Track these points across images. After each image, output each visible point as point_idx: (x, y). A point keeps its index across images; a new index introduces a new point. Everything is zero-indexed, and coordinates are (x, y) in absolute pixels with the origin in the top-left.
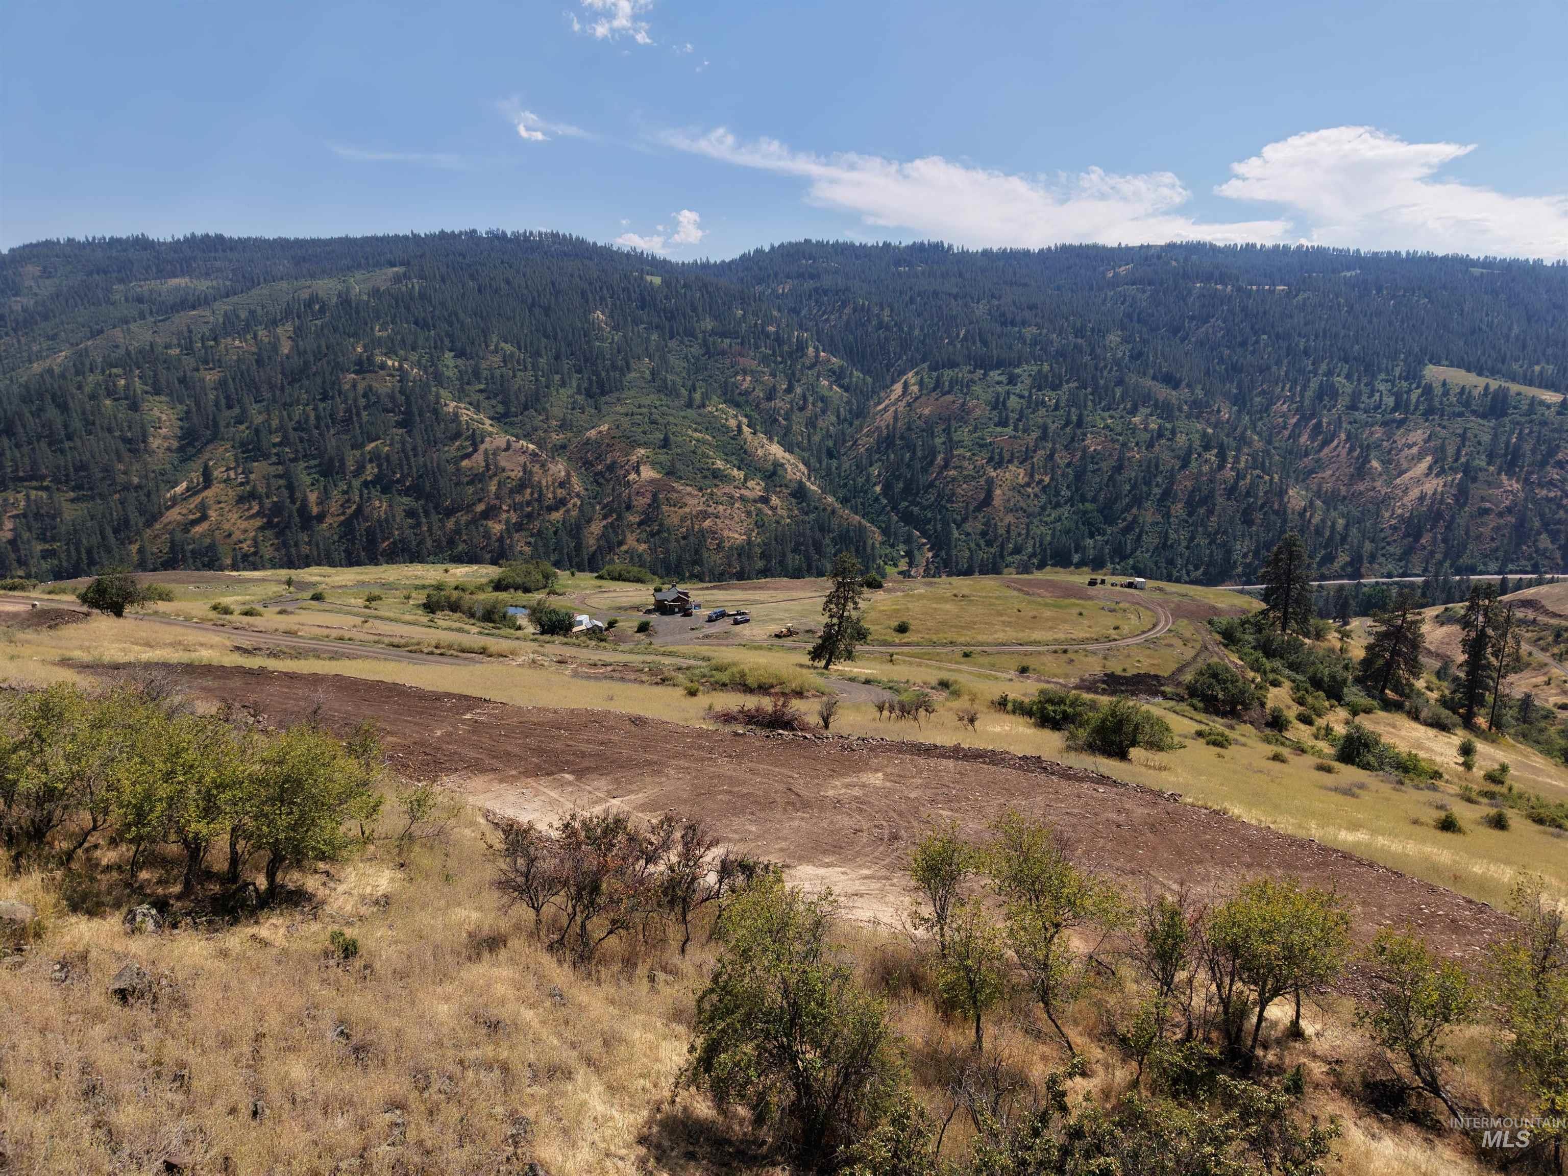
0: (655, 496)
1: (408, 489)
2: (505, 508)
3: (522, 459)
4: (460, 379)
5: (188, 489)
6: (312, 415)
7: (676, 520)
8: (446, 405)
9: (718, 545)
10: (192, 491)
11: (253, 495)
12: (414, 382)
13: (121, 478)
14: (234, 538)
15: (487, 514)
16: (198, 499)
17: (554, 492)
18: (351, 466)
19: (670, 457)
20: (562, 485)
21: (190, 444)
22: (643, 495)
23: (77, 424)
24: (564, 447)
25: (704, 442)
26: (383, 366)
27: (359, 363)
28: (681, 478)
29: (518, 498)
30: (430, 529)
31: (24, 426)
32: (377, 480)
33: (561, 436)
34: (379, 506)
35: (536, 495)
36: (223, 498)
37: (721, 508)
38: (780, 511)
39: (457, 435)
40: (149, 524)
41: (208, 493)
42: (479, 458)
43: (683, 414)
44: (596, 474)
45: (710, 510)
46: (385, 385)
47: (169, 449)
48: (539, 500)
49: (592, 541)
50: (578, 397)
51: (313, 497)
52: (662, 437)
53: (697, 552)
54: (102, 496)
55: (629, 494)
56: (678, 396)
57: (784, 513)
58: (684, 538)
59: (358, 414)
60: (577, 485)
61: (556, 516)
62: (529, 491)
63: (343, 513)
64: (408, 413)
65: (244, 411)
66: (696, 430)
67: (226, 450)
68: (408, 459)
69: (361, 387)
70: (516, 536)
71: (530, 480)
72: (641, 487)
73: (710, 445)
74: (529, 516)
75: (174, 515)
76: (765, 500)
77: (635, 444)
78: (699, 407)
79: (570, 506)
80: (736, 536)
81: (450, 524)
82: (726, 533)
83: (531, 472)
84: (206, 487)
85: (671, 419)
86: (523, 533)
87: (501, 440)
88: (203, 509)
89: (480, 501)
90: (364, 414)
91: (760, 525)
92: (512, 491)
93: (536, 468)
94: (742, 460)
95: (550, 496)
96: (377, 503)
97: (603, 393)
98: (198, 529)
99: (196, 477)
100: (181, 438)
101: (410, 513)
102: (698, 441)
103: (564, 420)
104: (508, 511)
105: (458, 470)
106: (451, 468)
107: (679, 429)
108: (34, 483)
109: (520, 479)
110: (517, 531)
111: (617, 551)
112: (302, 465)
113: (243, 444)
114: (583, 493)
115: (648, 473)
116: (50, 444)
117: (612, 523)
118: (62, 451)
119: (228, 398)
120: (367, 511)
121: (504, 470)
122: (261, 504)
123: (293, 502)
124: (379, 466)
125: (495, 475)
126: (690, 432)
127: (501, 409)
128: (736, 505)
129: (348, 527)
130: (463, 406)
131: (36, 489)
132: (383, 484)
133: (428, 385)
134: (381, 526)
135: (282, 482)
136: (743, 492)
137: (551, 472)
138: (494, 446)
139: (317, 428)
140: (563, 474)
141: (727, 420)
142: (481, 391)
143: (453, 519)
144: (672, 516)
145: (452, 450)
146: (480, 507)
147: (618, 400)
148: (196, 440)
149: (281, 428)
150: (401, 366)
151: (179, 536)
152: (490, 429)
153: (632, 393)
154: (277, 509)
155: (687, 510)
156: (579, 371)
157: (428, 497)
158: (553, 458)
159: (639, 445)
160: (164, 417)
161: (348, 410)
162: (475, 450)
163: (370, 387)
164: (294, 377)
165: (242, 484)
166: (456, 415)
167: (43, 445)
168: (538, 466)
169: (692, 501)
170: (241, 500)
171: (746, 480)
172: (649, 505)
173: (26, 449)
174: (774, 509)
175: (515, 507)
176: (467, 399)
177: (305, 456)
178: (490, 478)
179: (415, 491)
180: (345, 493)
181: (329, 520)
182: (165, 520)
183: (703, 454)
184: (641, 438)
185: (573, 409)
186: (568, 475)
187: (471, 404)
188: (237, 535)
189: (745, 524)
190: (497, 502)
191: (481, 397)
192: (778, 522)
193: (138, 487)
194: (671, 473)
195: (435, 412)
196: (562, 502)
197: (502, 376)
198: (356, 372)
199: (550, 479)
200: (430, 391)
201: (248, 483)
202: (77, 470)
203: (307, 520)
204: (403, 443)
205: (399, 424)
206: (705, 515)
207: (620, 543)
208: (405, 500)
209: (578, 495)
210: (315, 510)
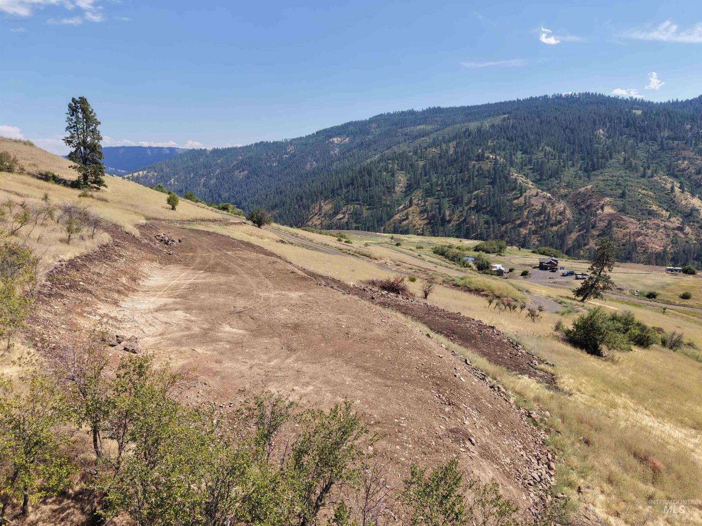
0: (610, 222)
1: (488, 212)
2: (530, 223)
3: (542, 201)
4: (521, 163)
5: (404, 207)
6: (454, 179)
7: (620, 235)
8: (512, 175)
9: (644, 251)
10: (405, 208)
11: (425, 211)
12: (500, 165)
13: (384, 202)
14: (416, 227)
15: (520, 226)
16: (406, 211)
17: (556, 217)
18: (466, 200)
19: (623, 202)
20: (561, 214)
21: (409, 190)
22: (603, 221)
23: (373, 181)
24: (566, 196)
25: (648, 196)
26: (488, 158)
27: (478, 156)
28: (628, 214)
29: (537, 218)
30: (493, 231)
31: (357, 181)
32: (476, 206)
33: (566, 190)
34: (473, 218)
35: (546, 218)
36: (415, 211)
37: (650, 231)
38: (690, 236)
39: (514, 189)
40: (389, 220)
41: (410, 209)
42: (522, 199)
43: (638, 181)
44: (581, 209)
45: (642, 232)
46: (487, 166)
47: (401, 191)
48: (547, 221)
49: (570, 242)
50: (579, 172)
51: (447, 213)
52: (621, 192)
53: (629, 253)
54: (376, 208)
55: (595, 220)
56: (637, 171)
57: (693, 237)
58: (623, 245)
59: (473, 179)
60: (568, 213)
61: (555, 228)
62: (543, 216)
63: (458, 221)
64: (495, 178)
65: (430, 177)
66: (644, 189)
67: (420, 193)
68: (490, 198)
69: (477, 167)
70: (533, 237)
71: (545, 210)
72: (603, 217)
73: (651, 197)
74: (541, 228)
75: (397, 217)
76: (681, 229)
77: (604, 195)
78: (649, 177)
79: (563, 224)
80: (657, 247)
81: (503, 229)
82: (650, 245)
83: (545, 207)
84: (410, 207)
85: (630, 183)
86: (537, 236)
87: (534, 192)
88: (407, 215)
89: (519, 219)
90: (476, 179)
91: (674, 242)
92: (535, 215)
93: (549, 205)
94: (670, 206)
95: (554, 219)
96: (473, 217)
97: (594, 170)
98: (405, 223)
99: (407, 203)
100: (406, 188)
101: (487, 222)
102: (644, 195)
103: (568, 183)
104: (531, 225)
105: (512, 205)
106: (508, 203)
107: (633, 188)
108: (357, 202)
109: (540, 210)
110: (533, 234)
111: (583, 248)
112: (447, 199)
113: (426, 190)
114: (571, 218)
115: (608, 210)
116: (364, 189)
117: (582, 235)
118: (367, 191)
119: (425, 172)
120: (468, 220)
121: (533, 205)
122: (428, 214)
123: (440, 215)
124: (477, 201)
125: (528, 207)
126: (640, 190)
127: (538, 177)
128: (661, 230)
129: (459, 226)
130: (520, 175)
131: (357, 204)
132: (477, 209)
133: (505, 166)
134: (473, 227)
135: (438, 206)
136: (667, 223)
137: (556, 207)
138: (530, 194)
139: (455, 184)
140: (562, 208)
141: (665, 184)
142: (531, 169)
143: (505, 226)
144: (618, 233)
145: (511, 195)
146: (518, 222)
147: (601, 173)
148: (411, 188)
149: (442, 184)
150: (496, 158)
151: (397, 225)
152: (531, 186)
153: (610, 170)
154: (433, 217)
155: (628, 230)
156: (583, 159)
157: (496, 215)
158: (559, 201)
159: (607, 196)
160: (402, 179)
161: (469, 177)
162: (521, 196)
163: (480, 167)
164: (452, 163)
165: (422, 206)
166: (516, 179)
167: (361, 188)
168: (550, 204)
169: (632, 226)
170: (421, 212)
171: (670, 217)
172: (606, 227)
173: (356, 190)
174: (686, 234)
175: (535, 223)
176: (523, 173)
177: (448, 196)
178: (526, 209)
179: (491, 213)
180: (461, 212)
181: (452, 223)
182: (394, 218)
183: (646, 202)
184: (609, 192)
185: (575, 177)
186: (565, 209)
187: (524, 175)
188: (417, 226)
189: (664, 241)
190: (527, 220)
191: (530, 172)
192: (687, 242)
193: (389, 206)
194: (622, 210)
195: (506, 178)
196: (560, 222)
197: (542, 162)
198: (476, 161)
199: (555, 211)
200: (506, 169)
201: (425, 206)
202: (370, 198)
203: (444, 222)
204: (489, 191)
205: (490, 183)
206: (639, 234)
207: (585, 245)
208: (486, 216)
209: (568, 219)
210: (448, 218)
